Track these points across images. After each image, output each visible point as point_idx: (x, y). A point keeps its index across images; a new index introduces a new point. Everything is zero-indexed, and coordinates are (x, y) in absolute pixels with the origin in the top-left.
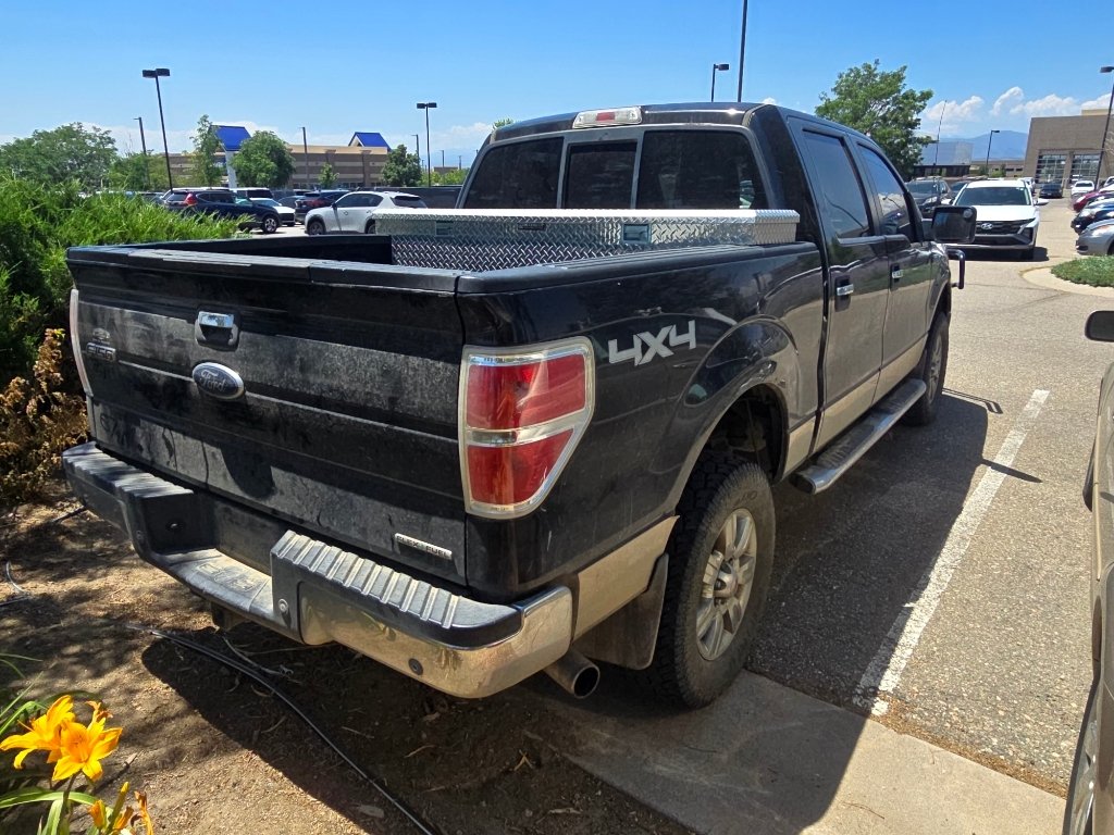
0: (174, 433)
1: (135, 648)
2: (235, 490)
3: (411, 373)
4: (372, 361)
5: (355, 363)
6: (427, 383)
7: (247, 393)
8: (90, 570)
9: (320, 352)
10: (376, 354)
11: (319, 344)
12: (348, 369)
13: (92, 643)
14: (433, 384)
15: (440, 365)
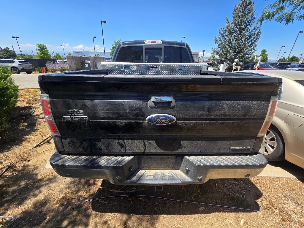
0: (125, 141)
1: (87, 209)
2: (162, 151)
3: (253, 106)
4: (239, 104)
5: (232, 106)
6: (259, 108)
7: (177, 121)
8: (32, 193)
9: (217, 105)
10: (241, 102)
11: (217, 102)
12: (229, 108)
13: (70, 217)
14: (260, 108)
15: (264, 102)
